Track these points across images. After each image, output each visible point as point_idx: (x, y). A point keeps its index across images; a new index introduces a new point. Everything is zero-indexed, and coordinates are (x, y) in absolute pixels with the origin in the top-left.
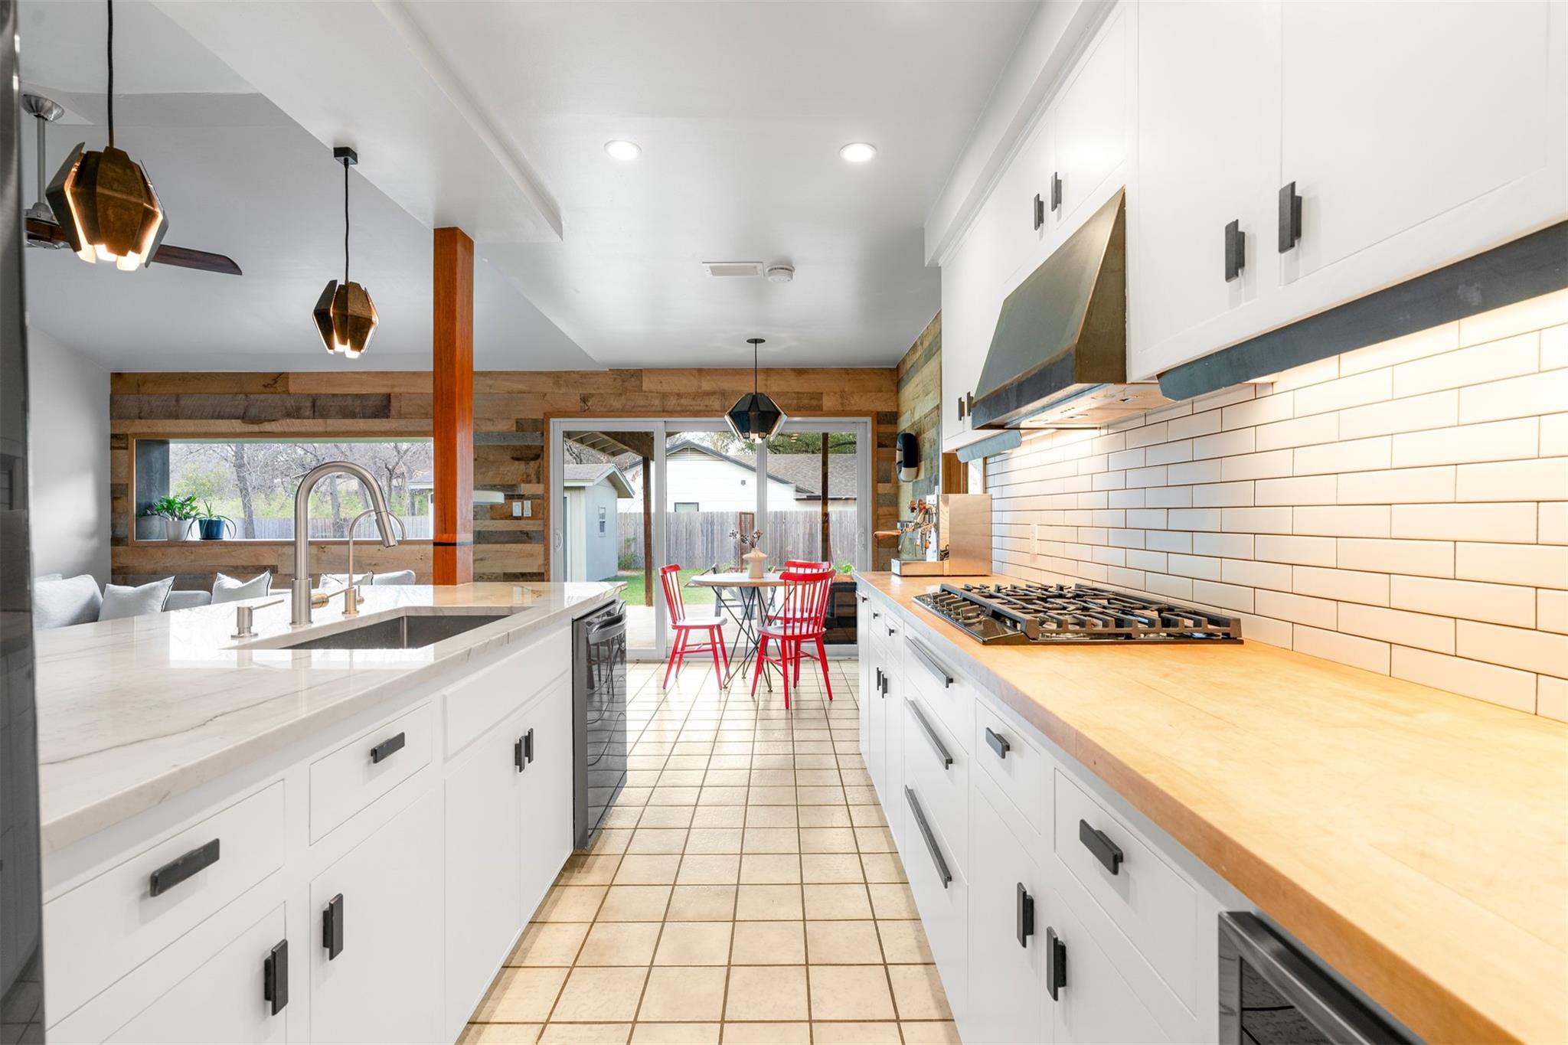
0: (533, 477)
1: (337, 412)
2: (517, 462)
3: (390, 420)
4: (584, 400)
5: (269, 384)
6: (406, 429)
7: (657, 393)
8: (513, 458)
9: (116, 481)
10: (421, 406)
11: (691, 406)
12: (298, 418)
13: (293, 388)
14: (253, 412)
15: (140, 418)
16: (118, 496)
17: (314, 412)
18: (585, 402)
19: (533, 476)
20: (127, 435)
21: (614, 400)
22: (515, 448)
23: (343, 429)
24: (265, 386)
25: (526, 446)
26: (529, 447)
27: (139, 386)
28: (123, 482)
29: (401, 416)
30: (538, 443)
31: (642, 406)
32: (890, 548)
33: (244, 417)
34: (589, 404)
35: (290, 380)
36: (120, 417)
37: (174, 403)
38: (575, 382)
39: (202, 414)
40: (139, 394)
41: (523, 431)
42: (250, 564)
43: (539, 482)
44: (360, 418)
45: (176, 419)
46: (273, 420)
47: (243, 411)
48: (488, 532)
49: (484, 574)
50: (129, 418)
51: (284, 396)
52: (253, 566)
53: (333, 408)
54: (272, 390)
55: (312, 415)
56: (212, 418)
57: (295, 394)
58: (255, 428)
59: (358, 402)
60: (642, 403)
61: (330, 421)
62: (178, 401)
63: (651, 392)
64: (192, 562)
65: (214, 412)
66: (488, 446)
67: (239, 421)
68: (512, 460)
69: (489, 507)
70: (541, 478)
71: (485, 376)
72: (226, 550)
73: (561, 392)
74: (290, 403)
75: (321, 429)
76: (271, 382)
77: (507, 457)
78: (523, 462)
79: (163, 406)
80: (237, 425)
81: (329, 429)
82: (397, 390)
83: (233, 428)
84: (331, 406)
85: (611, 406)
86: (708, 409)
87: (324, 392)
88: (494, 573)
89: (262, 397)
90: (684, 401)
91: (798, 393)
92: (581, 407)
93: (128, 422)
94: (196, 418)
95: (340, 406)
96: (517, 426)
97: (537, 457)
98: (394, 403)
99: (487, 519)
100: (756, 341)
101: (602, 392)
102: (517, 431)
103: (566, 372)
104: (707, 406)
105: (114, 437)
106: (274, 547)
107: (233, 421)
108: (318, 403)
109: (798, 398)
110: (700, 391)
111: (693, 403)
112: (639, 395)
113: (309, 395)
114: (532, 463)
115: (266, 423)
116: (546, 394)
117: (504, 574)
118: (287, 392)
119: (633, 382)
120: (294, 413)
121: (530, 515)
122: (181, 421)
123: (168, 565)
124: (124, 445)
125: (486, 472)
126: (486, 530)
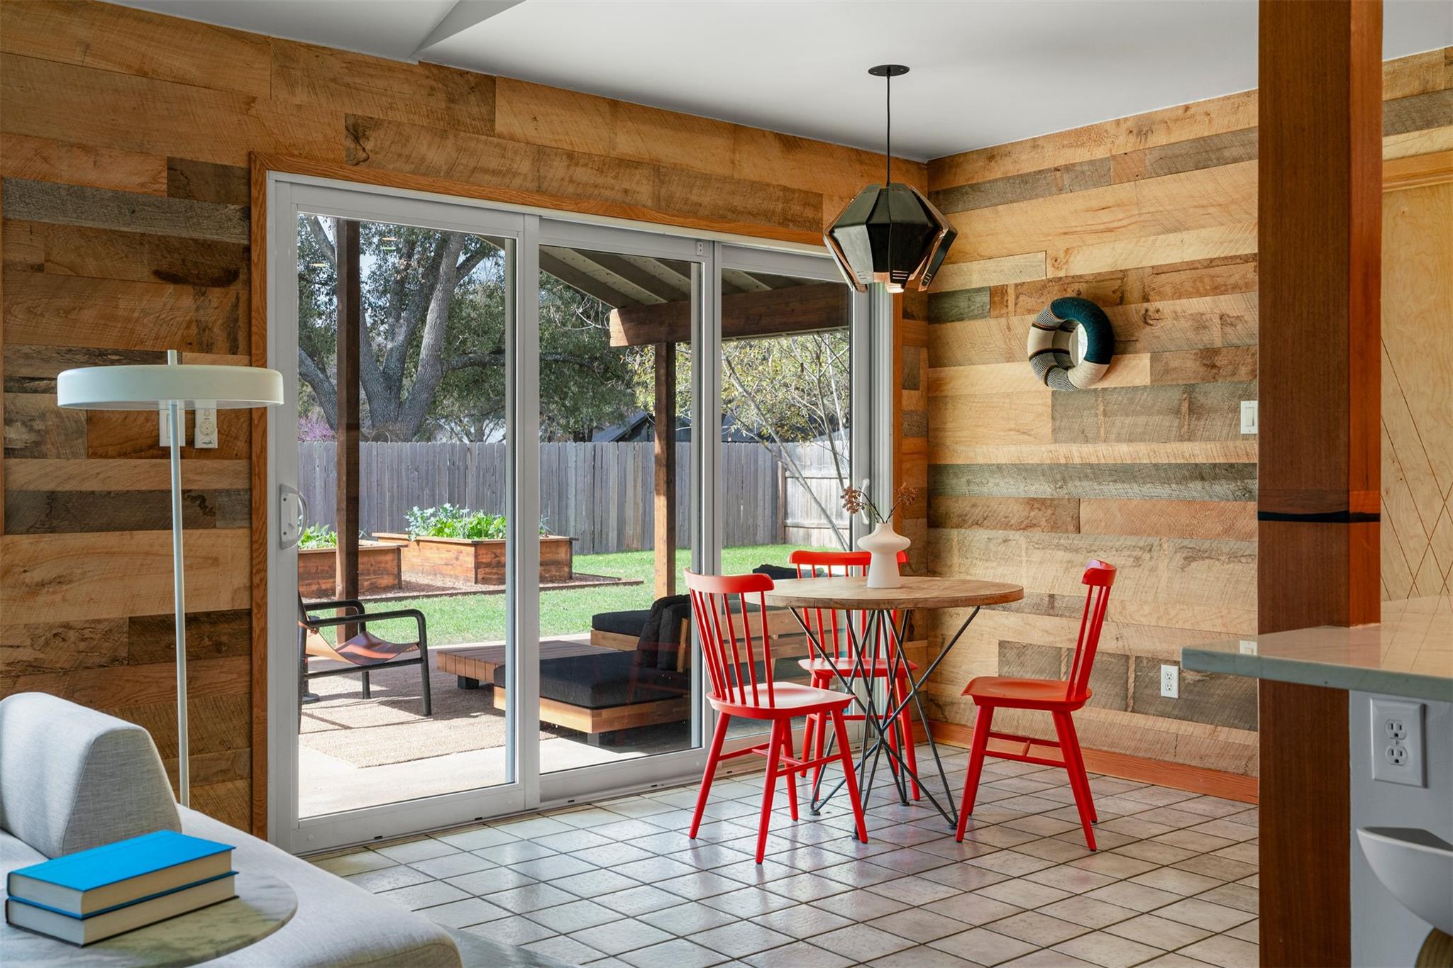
0: (219, 333)
2: (170, 288)
4: (357, 132)
7: (528, 143)
8: (157, 273)
11: (596, 186)
18: (356, 139)
19: (216, 330)
21: (430, 145)
22: (163, 244)
25: (196, 241)
26: (207, 247)
30: (234, 236)
31: (494, 173)
32: (918, 518)
34: (369, 146)
38: (334, 80)
41: (189, 196)
43: (234, 350)
48: (81, 494)
49: (67, 626)
60: (493, 164)
63: (512, 138)
66: (81, 231)
68: (153, 279)
69: (83, 417)
70: (241, 336)
73: (297, 101)
77: (141, 270)
78: (189, 289)
85: (423, 159)
86: (628, 199)
88: (99, 621)
90: (582, 174)
91: (785, 189)
92: (348, 149)
96: (171, 180)
97: (227, 278)
99: (75, 455)
100: (889, 71)
101: (400, 117)
102: (170, 195)
103: (309, 47)
104: (626, 191)
109: (786, 201)
110: (613, 154)
111: (600, 181)
112: (486, 143)
114: (216, 294)
116: (254, 100)
117: (133, 621)
119: (472, 108)
121: (215, 445)
125: (74, 309)
126: (75, 488)
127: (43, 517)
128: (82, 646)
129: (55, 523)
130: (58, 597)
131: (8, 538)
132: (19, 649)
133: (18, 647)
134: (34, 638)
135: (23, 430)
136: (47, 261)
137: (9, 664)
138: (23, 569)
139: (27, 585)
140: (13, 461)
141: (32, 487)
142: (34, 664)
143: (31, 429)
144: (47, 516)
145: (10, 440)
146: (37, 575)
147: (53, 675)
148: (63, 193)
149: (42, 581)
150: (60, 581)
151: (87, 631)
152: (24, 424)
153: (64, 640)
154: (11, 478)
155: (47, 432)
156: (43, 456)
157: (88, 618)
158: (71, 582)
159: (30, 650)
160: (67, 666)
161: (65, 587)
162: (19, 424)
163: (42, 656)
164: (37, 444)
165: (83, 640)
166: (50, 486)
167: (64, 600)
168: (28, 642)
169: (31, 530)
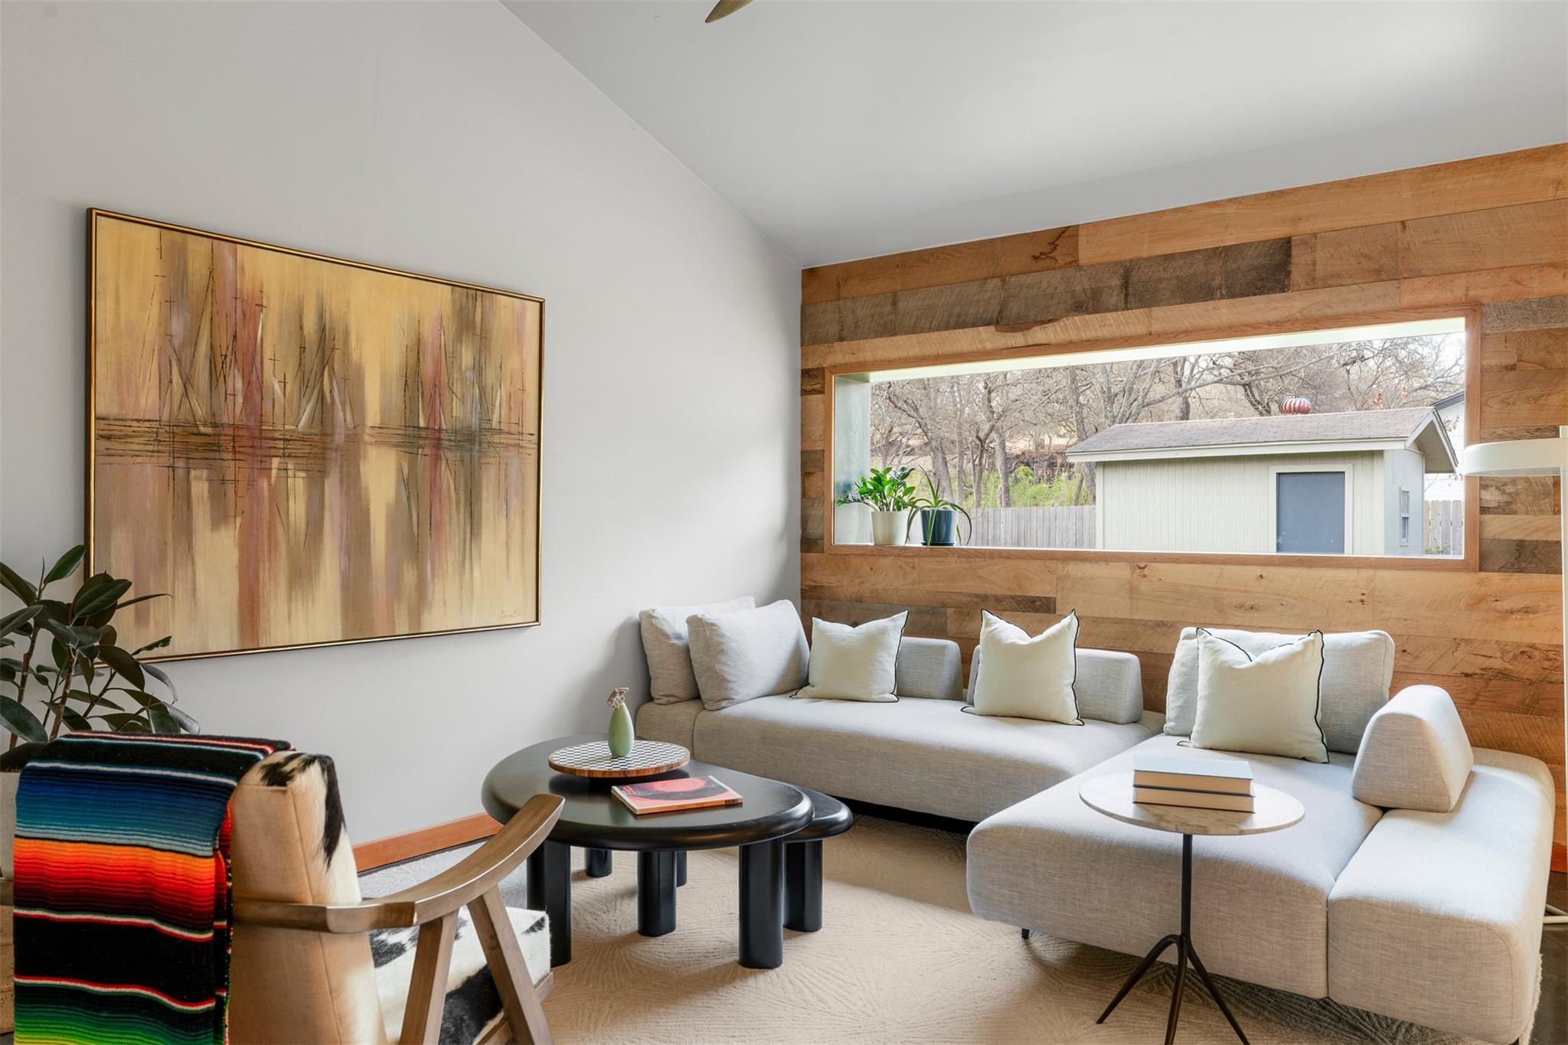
1: (1172, 292)
3: (1289, 294)
5: (1041, 254)
6: (1328, 312)
9: (809, 447)
10: (1365, 256)
12: (1096, 311)
13: (1085, 256)
14: (1015, 307)
15: (841, 339)
16: (811, 470)
17: (1127, 296)
20: (823, 368)
23: (1186, 324)
24: (1035, 258)
27: (839, 286)
28: (818, 447)
29: (1313, 283)
33: (1002, 321)
35: (1080, 239)
36: (814, 341)
37: (889, 308)
39: (931, 322)
40: (839, 299)
42: (1009, 593)
44: (1222, 297)
45: (893, 335)
46: (1050, 321)
47: (997, 309)
48: (1548, 543)
49: (1533, 647)
50: (826, 341)
51: (1071, 272)
52: (1013, 597)
53: (1164, 284)
54: (1047, 263)
55: (1122, 304)
56: (948, 327)
57: (1091, 266)
58: (1017, 339)
59: (1216, 266)
61: (1158, 312)
62: (894, 303)
64: (913, 583)
65: (950, 316)
66: (1550, 333)
67: (992, 328)
69: (1550, 482)
71: (1541, 160)
72: (967, 566)
74: (1081, 283)
75: (1140, 329)
76: (1047, 249)
79: (872, 317)
80: (987, 336)
81: (1156, 327)
82: (1306, 227)
83: (981, 342)
84: (1160, 280)
87: (1144, 255)
89: (1030, 279)
93: (823, 348)
94: (922, 331)
95: (1177, 277)
98: (1300, 259)
99: (1542, 512)
105: (806, 374)
106: (1049, 563)
107: (981, 329)
108: (1134, 278)
113: (1116, 263)
115: (1036, 328)
118: (1075, 264)
120: (1088, 304)
122: (898, 338)
123: (879, 587)
124: (818, 387)
125: (1543, 396)
126: (1541, 538)
127: (1512, 560)
128: (1546, 664)
129: (1523, 565)
130: (1526, 623)
131: (1483, 574)
132: (1491, 659)
133: (1490, 657)
134: (1503, 652)
135: (1497, 493)
136: (1519, 361)
137: (1482, 669)
138: (1495, 599)
139: (1498, 611)
140: (1487, 517)
141: (1503, 537)
142: (1504, 672)
143: (1504, 492)
144: (1516, 559)
145: (1486, 501)
146: (1506, 605)
147: (1521, 683)
148: (1534, 305)
149: (1512, 609)
150: (1526, 610)
151: (1551, 653)
152: (1498, 488)
153: (1530, 657)
154: (1486, 529)
155: (1517, 494)
156: (1514, 513)
157: (1552, 643)
158: (1536, 612)
159: (1501, 661)
160: (1533, 678)
161: (1531, 616)
162: (1493, 488)
163: (1510, 667)
164: (1508, 503)
165: (1548, 660)
166: (1520, 537)
167: (1531, 626)
168: (1499, 655)
169: (1503, 570)
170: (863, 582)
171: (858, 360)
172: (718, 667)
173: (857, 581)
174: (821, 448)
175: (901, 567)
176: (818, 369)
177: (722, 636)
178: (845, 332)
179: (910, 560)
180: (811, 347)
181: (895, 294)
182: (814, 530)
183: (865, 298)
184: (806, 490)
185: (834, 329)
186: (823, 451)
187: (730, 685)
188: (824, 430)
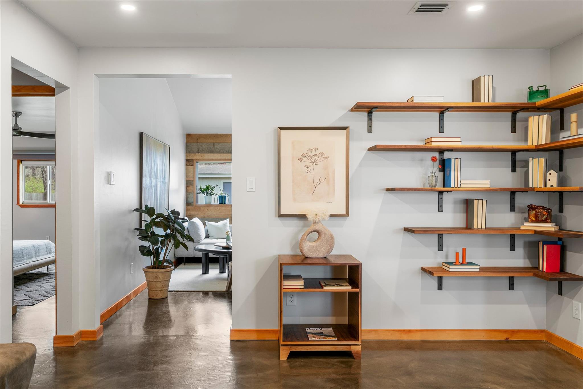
9: (188, 179)
15: (198, 153)
16: (189, 185)
20: (193, 160)
27: (197, 139)
28: (191, 179)
36: (190, 152)
37: (212, 147)
39: (224, 151)
40: (197, 143)
45: (213, 153)
50: (194, 153)
62: (214, 146)
65: (229, 150)
79: (207, 148)
94: (221, 153)
105: (187, 161)
122: (215, 154)
123: (210, 214)
124: (191, 164)
170: (205, 213)
171: (203, 158)
172: (199, 233)
173: (203, 213)
174: (192, 180)
175: (216, 209)
176: (191, 160)
177: (198, 225)
178: (199, 151)
179: (219, 207)
180: (189, 154)
181: (214, 143)
182: (190, 200)
183: (205, 143)
184: (188, 190)
185: (196, 150)
186: (193, 180)
187: (201, 237)
188: (193, 175)
